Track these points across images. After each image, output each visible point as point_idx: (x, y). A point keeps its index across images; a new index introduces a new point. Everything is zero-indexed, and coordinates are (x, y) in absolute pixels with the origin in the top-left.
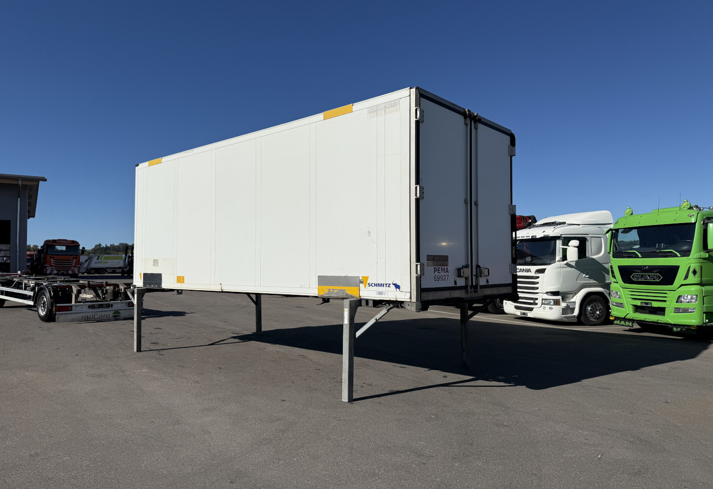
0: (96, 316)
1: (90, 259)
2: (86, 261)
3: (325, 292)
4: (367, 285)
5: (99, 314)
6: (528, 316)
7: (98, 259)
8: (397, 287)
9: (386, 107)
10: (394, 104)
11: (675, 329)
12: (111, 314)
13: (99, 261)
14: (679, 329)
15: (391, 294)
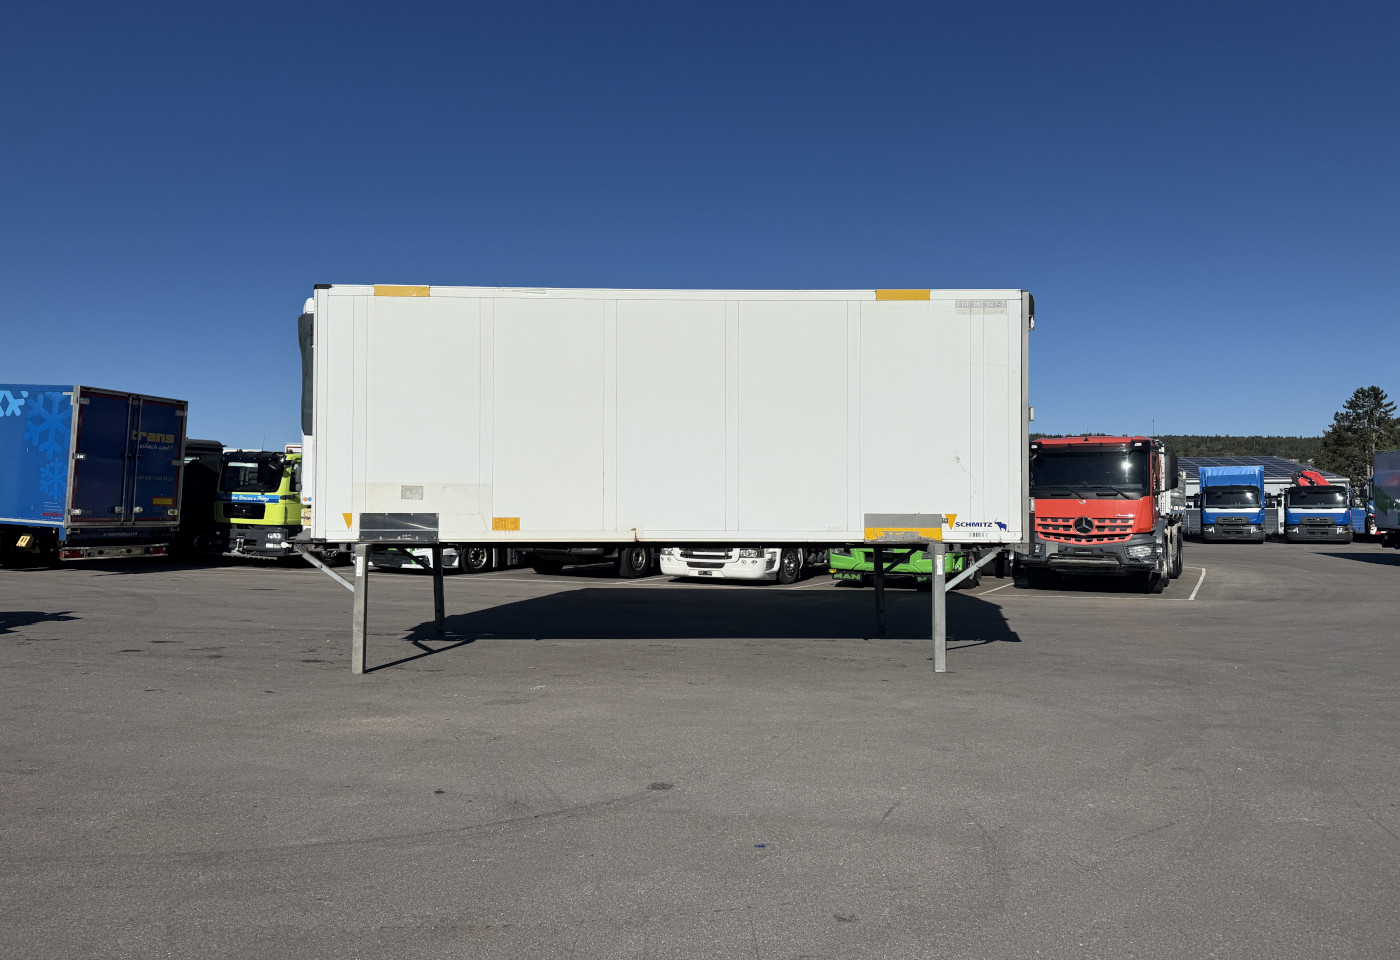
3: (879, 535)
4: (955, 525)
6: (713, 576)
8: (1002, 526)
9: (985, 304)
10: (999, 304)
11: (919, 579)
14: (925, 579)
15: (993, 535)
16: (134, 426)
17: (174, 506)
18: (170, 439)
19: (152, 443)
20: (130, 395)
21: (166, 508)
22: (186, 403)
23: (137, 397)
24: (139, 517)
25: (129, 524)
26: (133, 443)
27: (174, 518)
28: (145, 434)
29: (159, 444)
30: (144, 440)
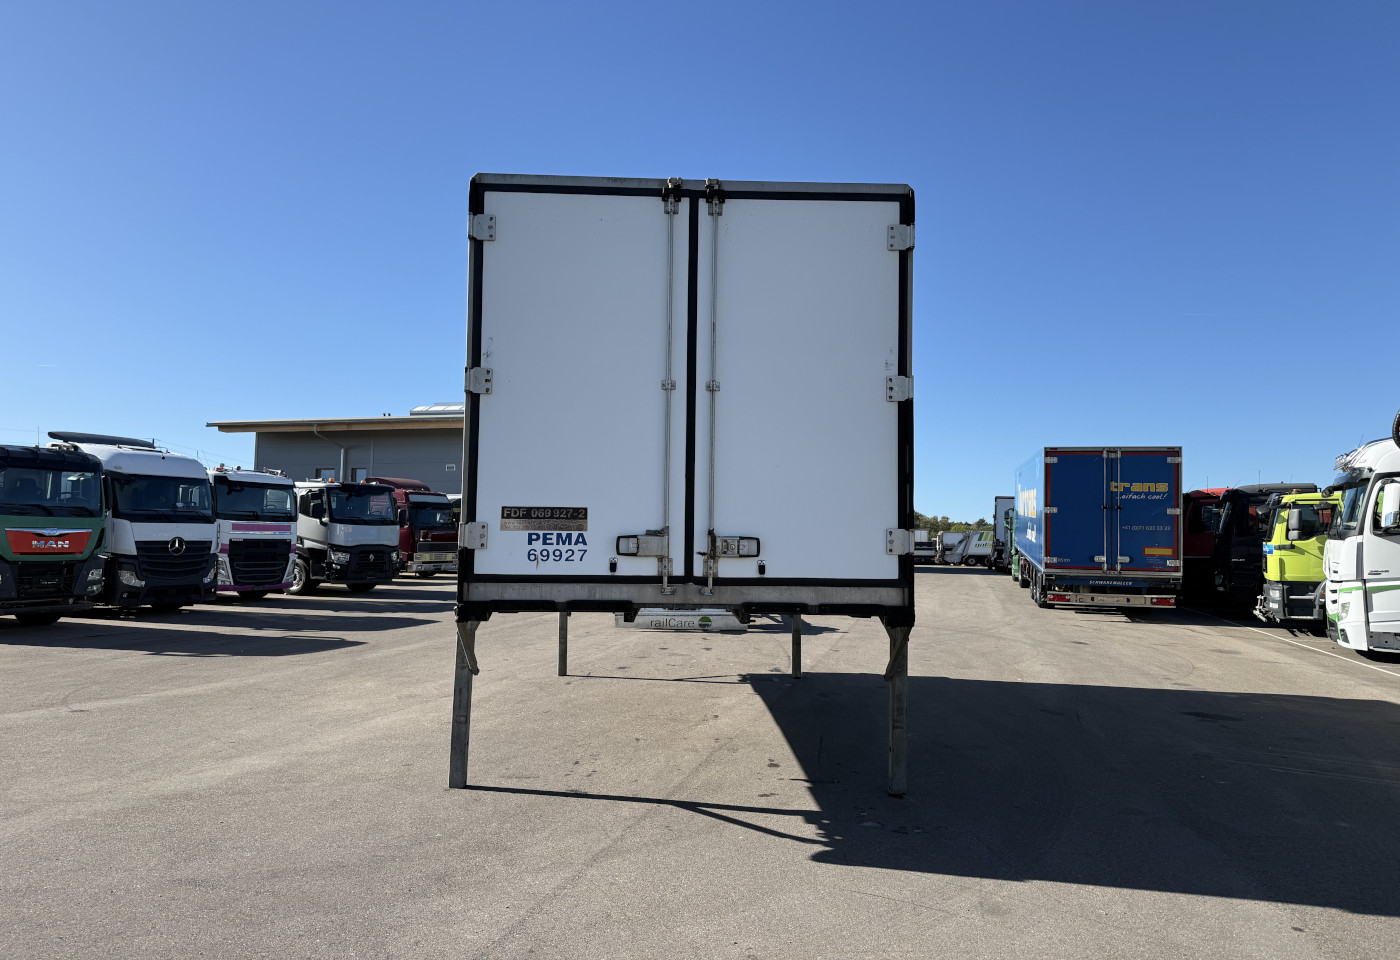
0: (673, 623)
1: (966, 539)
2: (960, 542)
5: (680, 619)
7: (980, 539)
12: (696, 621)
13: (982, 542)
16: (1112, 477)
17: (1175, 557)
18: (1163, 487)
19: (1136, 493)
20: (1104, 448)
21: (1164, 558)
22: (1180, 448)
23: (1111, 450)
24: (1125, 567)
25: (1113, 574)
26: (1112, 495)
27: (1176, 569)
28: (1127, 485)
29: (1147, 494)
30: (1127, 491)
